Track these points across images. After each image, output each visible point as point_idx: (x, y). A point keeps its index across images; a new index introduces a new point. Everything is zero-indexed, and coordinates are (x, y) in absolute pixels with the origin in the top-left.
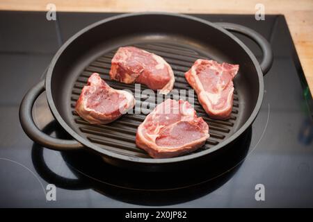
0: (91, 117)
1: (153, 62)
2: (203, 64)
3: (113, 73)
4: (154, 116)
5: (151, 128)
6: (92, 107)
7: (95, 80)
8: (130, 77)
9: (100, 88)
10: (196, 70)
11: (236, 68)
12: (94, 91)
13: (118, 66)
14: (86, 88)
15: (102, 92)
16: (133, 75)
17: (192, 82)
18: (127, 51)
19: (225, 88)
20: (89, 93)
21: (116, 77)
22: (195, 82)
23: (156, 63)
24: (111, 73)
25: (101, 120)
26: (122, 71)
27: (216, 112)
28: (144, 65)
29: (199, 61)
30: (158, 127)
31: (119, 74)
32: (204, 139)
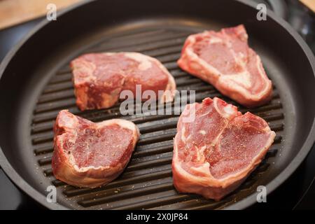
0: (91, 180)
1: (132, 63)
2: (198, 40)
3: (83, 100)
4: (183, 138)
5: (190, 157)
6: (87, 163)
7: (68, 120)
8: (110, 97)
9: (81, 129)
10: (195, 52)
11: (241, 30)
12: (76, 138)
13: (87, 88)
14: (61, 138)
15: (86, 135)
16: (114, 92)
17: (196, 70)
18: (86, 63)
19: (248, 60)
20: (71, 143)
21: (89, 105)
22: (202, 68)
23: (137, 64)
24: (79, 101)
25: (108, 177)
26: (95, 92)
27: (257, 97)
28: (122, 73)
29: (192, 39)
30: (200, 152)
31: (92, 99)
32: (270, 141)
